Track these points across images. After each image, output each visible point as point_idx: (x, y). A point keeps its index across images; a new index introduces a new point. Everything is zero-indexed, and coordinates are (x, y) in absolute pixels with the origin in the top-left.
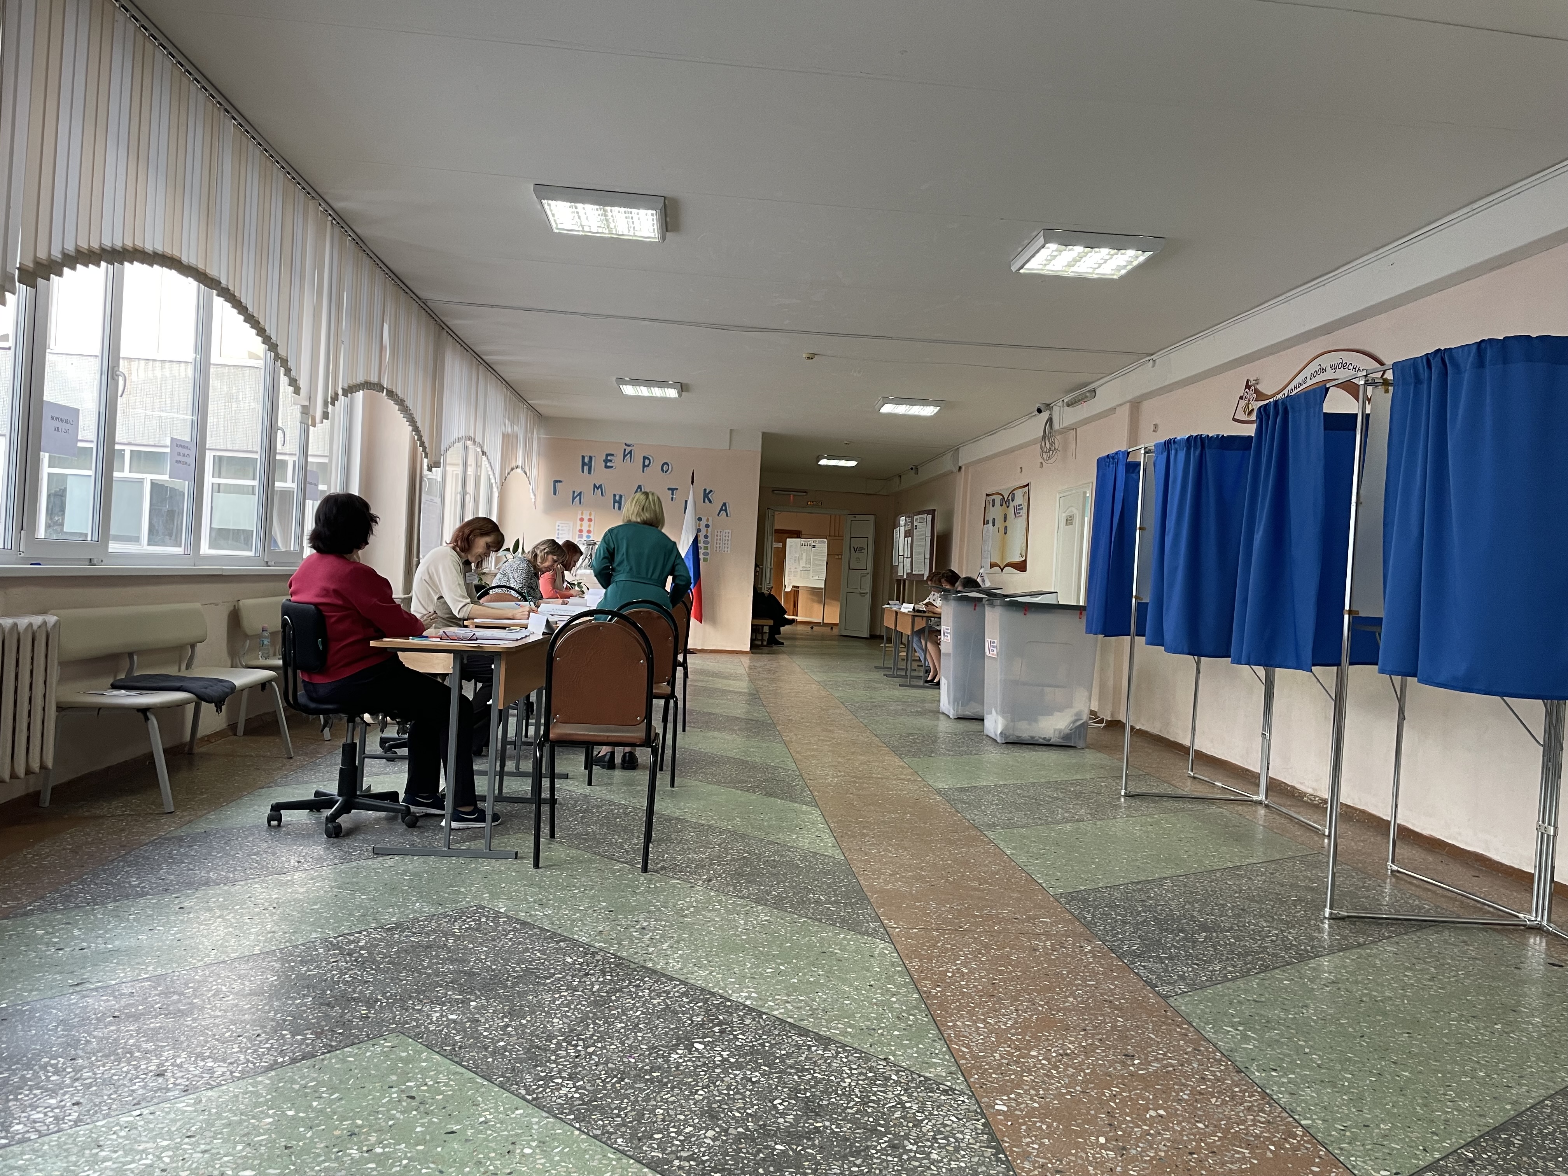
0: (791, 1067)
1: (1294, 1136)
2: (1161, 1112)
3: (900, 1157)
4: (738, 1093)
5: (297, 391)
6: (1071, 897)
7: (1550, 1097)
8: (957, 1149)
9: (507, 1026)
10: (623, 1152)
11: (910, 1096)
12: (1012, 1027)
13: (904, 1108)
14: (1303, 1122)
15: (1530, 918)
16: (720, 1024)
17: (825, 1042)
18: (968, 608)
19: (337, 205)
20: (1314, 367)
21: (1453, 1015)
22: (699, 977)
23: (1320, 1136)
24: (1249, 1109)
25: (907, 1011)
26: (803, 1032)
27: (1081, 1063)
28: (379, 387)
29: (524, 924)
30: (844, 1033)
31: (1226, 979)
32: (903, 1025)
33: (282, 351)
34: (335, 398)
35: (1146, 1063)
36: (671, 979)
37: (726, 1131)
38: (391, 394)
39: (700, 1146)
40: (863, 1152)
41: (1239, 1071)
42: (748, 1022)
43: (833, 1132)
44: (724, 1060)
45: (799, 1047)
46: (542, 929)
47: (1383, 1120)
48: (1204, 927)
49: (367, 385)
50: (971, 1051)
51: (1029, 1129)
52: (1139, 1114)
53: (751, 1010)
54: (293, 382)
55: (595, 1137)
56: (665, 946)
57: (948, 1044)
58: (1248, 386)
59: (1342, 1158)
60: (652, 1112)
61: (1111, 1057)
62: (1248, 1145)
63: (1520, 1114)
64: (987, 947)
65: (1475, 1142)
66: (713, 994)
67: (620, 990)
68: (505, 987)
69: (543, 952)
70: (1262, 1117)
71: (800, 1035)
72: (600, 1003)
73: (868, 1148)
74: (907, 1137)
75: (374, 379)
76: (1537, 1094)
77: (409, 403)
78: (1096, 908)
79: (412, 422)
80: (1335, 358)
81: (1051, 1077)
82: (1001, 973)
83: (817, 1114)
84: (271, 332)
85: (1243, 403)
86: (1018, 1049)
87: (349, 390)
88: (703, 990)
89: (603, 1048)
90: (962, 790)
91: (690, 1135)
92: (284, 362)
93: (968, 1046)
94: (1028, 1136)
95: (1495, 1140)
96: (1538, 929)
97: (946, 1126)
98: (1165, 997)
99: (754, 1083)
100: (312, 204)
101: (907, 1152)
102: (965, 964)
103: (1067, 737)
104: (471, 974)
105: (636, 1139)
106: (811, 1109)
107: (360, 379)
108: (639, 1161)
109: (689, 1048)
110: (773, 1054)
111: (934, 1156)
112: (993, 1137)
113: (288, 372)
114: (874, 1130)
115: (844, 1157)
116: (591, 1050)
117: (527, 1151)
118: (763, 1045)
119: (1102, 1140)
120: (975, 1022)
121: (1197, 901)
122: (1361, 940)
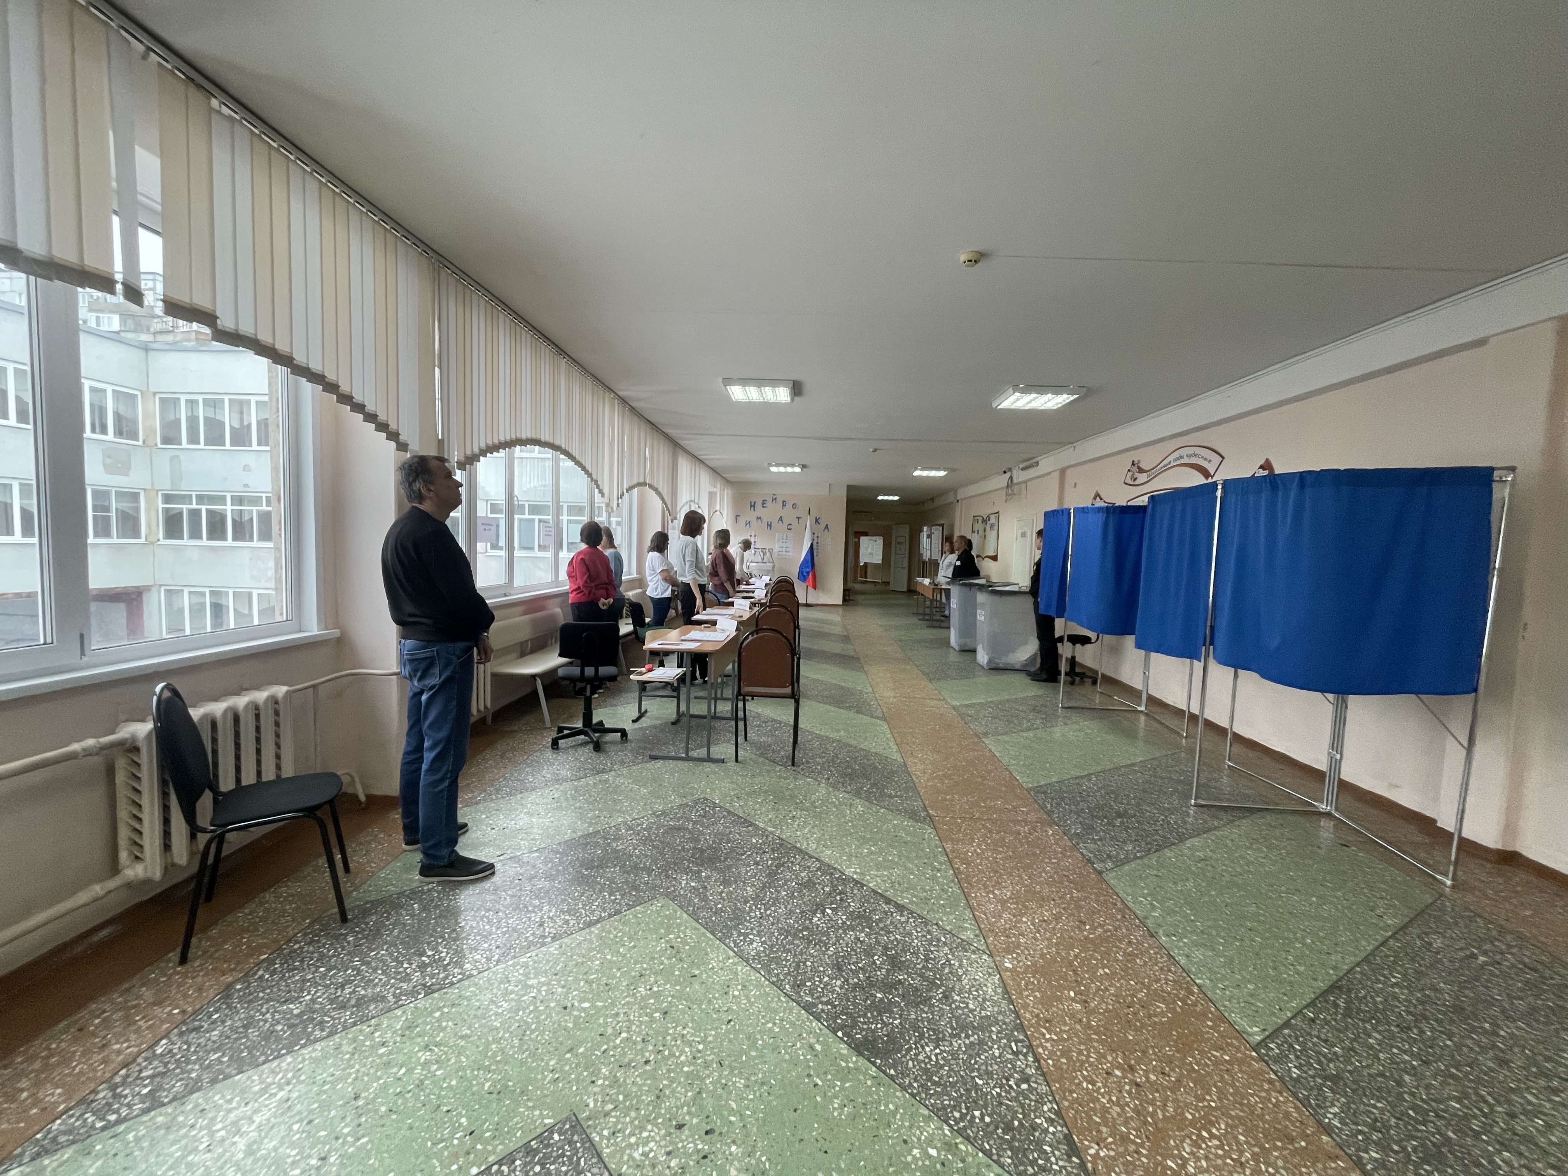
0: (882, 929)
1: (1192, 993)
2: (1107, 970)
3: (950, 1006)
4: (852, 950)
5: (603, 496)
6: (1038, 790)
7: (1358, 965)
8: (984, 1000)
9: (722, 892)
10: (789, 996)
11: (953, 955)
12: (1010, 898)
13: (950, 964)
14: (1198, 981)
15: (1323, 807)
16: (839, 894)
17: (900, 908)
20: (1176, 455)
21: (1283, 888)
22: (828, 855)
23: (1209, 994)
24: (1162, 969)
25: (947, 884)
26: (888, 901)
27: (1054, 929)
28: (644, 484)
29: (729, 812)
30: (911, 902)
31: (1136, 858)
32: (945, 896)
33: (594, 477)
34: (622, 495)
35: (1094, 928)
36: (811, 857)
37: (847, 980)
38: (651, 486)
39: (833, 992)
40: (927, 1001)
41: (1152, 936)
42: (855, 892)
43: (910, 984)
44: (844, 923)
45: (885, 913)
46: (739, 817)
47: (1249, 982)
48: (1119, 815)
49: (639, 484)
50: (987, 918)
51: (1026, 984)
52: (1093, 970)
53: (857, 882)
54: (601, 492)
55: (773, 983)
56: (806, 831)
57: (972, 909)
58: (1133, 464)
59: (1226, 1014)
60: (805, 964)
61: (1071, 924)
62: (1164, 1001)
63: (1340, 979)
64: (990, 831)
65: (1312, 1004)
66: (835, 869)
67: (783, 865)
68: (720, 861)
69: (739, 834)
70: (1171, 977)
71: (886, 903)
72: (772, 875)
73: (931, 998)
74: (953, 989)
75: (642, 480)
76: (1350, 960)
77: (660, 490)
78: (1052, 799)
79: (663, 499)
80: (1190, 450)
81: (1036, 939)
82: (1000, 853)
83: (900, 969)
84: (588, 467)
85: (1130, 474)
86: (1014, 916)
87: (629, 489)
88: (829, 866)
89: (775, 911)
90: (967, 706)
91: (827, 984)
92: (596, 482)
93: (985, 914)
94: (1027, 989)
95: (1326, 1001)
96: (1328, 815)
97: (975, 980)
98: (1100, 873)
99: (862, 942)
101: (954, 1001)
102: (979, 846)
104: (702, 851)
105: (798, 986)
106: (895, 964)
107: (635, 482)
108: (799, 1005)
109: (823, 912)
110: (871, 918)
111: (971, 1006)
112: (1006, 991)
113: (598, 487)
114: (934, 983)
115: (917, 1005)
116: (768, 912)
117: (736, 993)
118: (865, 911)
119: (1072, 994)
120: (987, 893)
121: (1113, 792)
122: (1216, 824)
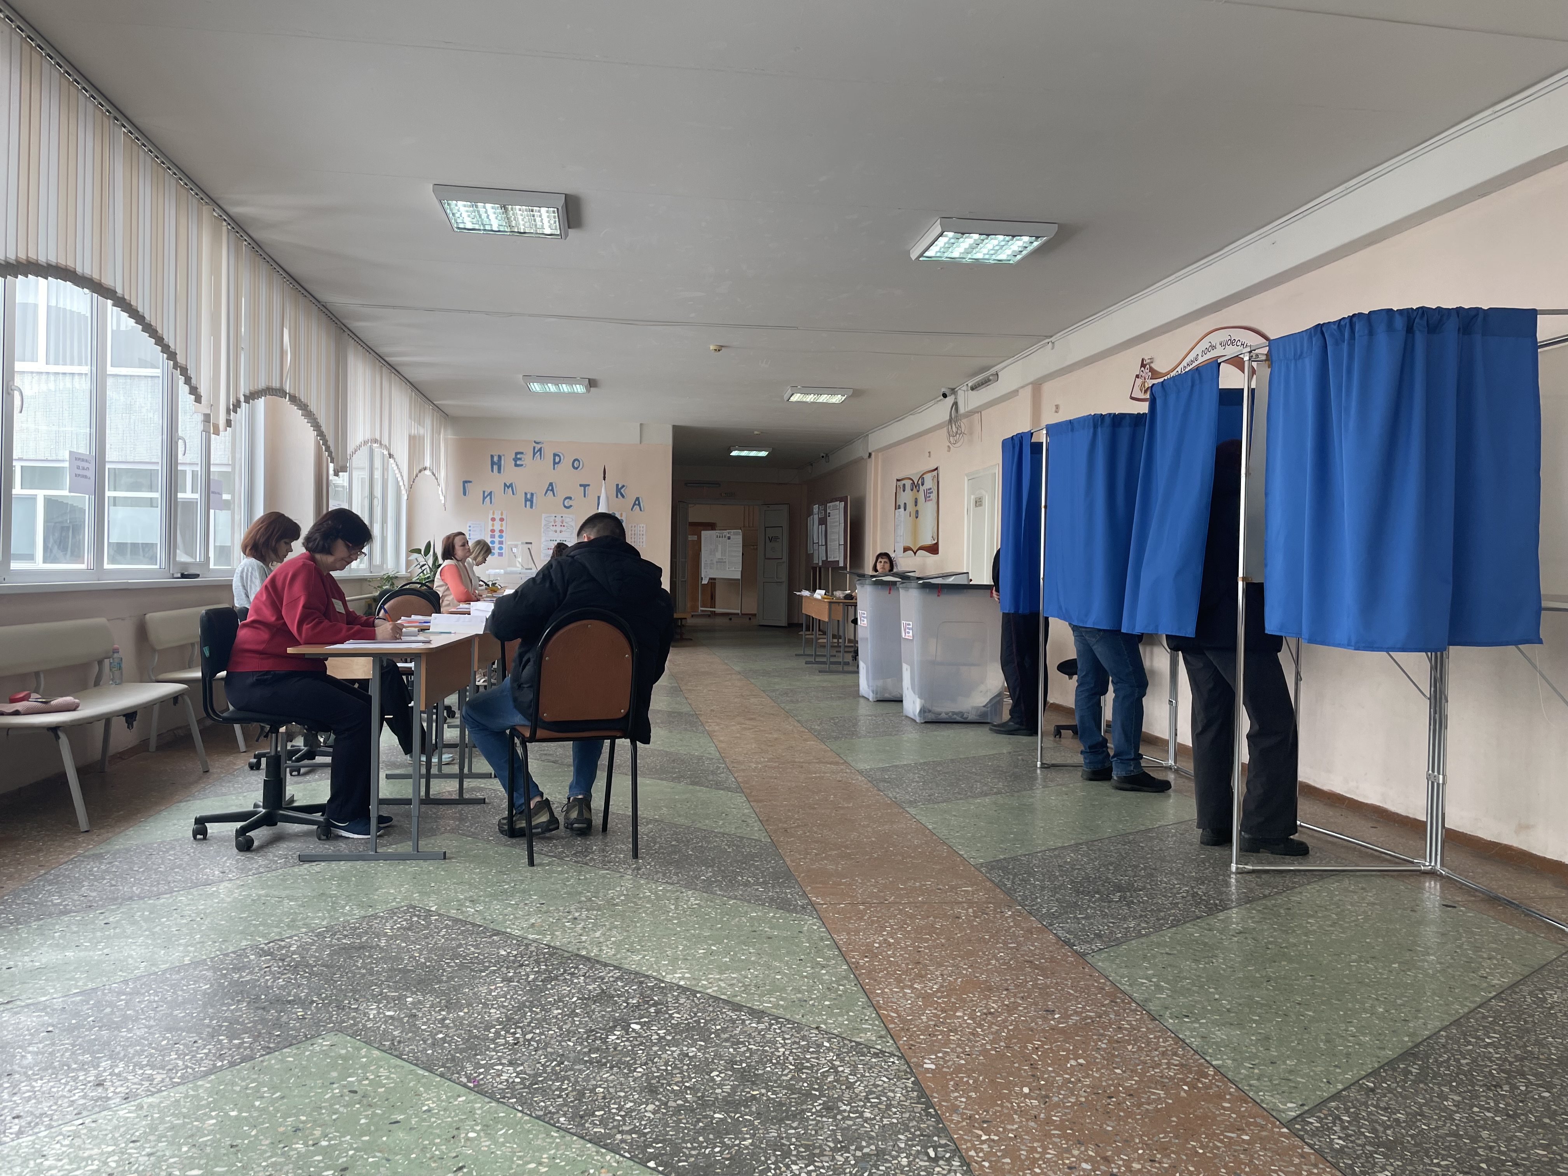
0: (726, 1040)
1: (1206, 1076)
2: (1081, 1061)
3: (834, 1117)
4: (676, 1067)
5: (198, 400)
6: (992, 866)
7: (1444, 1029)
8: (889, 1107)
9: (444, 1019)
10: (567, 1130)
11: (842, 1060)
12: (938, 991)
13: (837, 1072)
14: (1214, 1063)
15: (1426, 865)
16: (656, 1004)
17: (758, 1014)
18: (884, 593)
19: (234, 210)
20: (1204, 344)
21: (1354, 957)
22: (633, 962)
23: (1230, 1075)
24: (1164, 1054)
25: (837, 982)
26: (737, 1007)
27: (1005, 1021)
28: (280, 392)
29: (456, 921)
30: (777, 1006)
31: (1139, 936)
32: (833, 996)
33: (180, 359)
34: (237, 405)
35: (1065, 1017)
36: (606, 965)
37: (666, 1104)
38: (294, 399)
39: (641, 1119)
40: (799, 1116)
41: (1154, 1019)
42: (682, 1001)
43: (769, 1099)
44: (661, 1038)
45: (733, 1021)
46: (473, 925)
47: (1289, 1057)
48: (1119, 888)
49: (269, 391)
50: (899, 1016)
51: (956, 1085)
52: (1060, 1063)
53: (684, 989)
54: (194, 391)
55: (538, 1118)
56: (598, 934)
57: (876, 1008)
58: (1143, 365)
59: (1251, 1094)
60: (592, 1091)
61: (1032, 1014)
62: (1164, 1086)
63: (1417, 1045)
64: (912, 917)
65: (1374, 1073)
66: (648, 977)
67: (556, 978)
68: (440, 982)
69: (477, 947)
70: (1176, 1060)
71: (734, 1010)
72: (535, 991)
73: (803, 1111)
74: (840, 1099)
75: (276, 384)
76: (1434, 1025)
77: (313, 408)
78: (1015, 875)
79: (317, 427)
80: (1223, 335)
81: (978, 1035)
82: (927, 941)
83: (753, 1083)
84: (169, 339)
85: (1139, 381)
86: (943, 1011)
87: (251, 397)
88: (637, 973)
89: (541, 1034)
90: (883, 770)
91: (631, 1110)
92: (184, 371)
93: (896, 1011)
94: (956, 1090)
95: (1394, 1070)
96: (1432, 874)
97: (876, 1086)
98: (1082, 955)
99: (691, 1058)
100: (206, 210)
101: (841, 1112)
102: (892, 935)
103: (984, 714)
104: (405, 971)
105: (579, 1118)
106: (747, 1077)
107: (262, 385)
108: (582, 1138)
109: (626, 1028)
110: (708, 1030)
111: (867, 1115)
112: (922, 1094)
113: (188, 380)
114: (808, 1094)
115: (781, 1121)
116: (529, 1036)
117: (472, 1135)
118: (698, 1022)
119: (1026, 1090)
120: (902, 988)
121: (1111, 864)
122: (1267, 892)
